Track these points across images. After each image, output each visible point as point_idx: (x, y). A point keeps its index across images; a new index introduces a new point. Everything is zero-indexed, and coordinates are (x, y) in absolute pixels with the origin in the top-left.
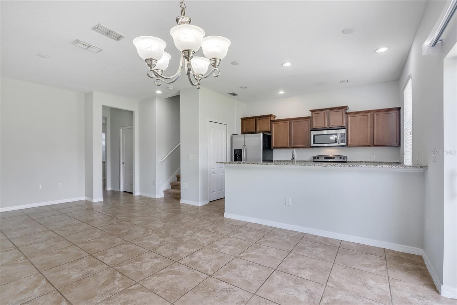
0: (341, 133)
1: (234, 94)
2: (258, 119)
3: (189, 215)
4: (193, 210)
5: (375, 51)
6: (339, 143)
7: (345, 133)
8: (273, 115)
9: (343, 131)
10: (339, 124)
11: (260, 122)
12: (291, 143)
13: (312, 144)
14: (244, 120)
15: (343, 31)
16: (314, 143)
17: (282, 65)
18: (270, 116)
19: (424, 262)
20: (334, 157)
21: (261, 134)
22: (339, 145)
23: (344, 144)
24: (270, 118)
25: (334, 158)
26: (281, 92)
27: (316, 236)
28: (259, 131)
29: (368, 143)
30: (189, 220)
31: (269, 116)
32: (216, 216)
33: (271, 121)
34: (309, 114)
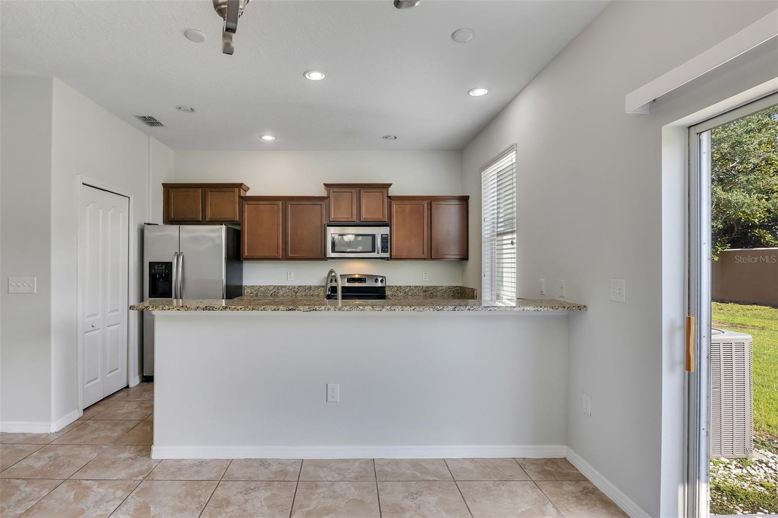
0: (382, 235)
1: (151, 121)
2: (208, 189)
3: (28, 480)
4: (35, 454)
5: (468, 93)
6: (378, 253)
7: (388, 235)
8: (245, 185)
9: (385, 230)
10: (377, 216)
11: (212, 198)
12: (285, 250)
13: (330, 254)
14: (170, 190)
15: (452, 35)
16: (333, 251)
17: (304, 74)
18: (239, 186)
19: (577, 470)
20: (365, 279)
21: (224, 227)
22: (378, 256)
23: (387, 255)
24: (239, 191)
25: (365, 281)
26: (268, 138)
27: (396, 462)
28: (210, 218)
29: (423, 254)
30: (33, 503)
31: (237, 187)
32: (126, 460)
33: (240, 197)
34: (323, 193)
